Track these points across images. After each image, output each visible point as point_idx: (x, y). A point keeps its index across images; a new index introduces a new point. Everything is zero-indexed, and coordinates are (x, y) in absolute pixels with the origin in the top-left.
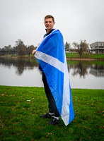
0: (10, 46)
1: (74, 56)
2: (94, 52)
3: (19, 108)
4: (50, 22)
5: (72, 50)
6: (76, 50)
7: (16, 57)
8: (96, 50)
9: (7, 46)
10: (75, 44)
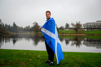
0: (29, 26)
1: (72, 32)
2: (86, 30)
3: (33, 59)
5: (71, 29)
6: (73, 29)
7: (33, 33)
8: (87, 28)
10: (72, 24)
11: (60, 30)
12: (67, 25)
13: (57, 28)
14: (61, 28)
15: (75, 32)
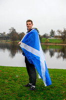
0: (4, 33)
1: (58, 41)
3: (10, 81)
4: (30, 24)
5: (56, 37)
6: (60, 37)
7: (9, 42)
9: (2, 33)
10: (59, 31)
11: (43, 39)
12: (52, 32)
13: (40, 36)
14: (45, 36)
15: (62, 41)
